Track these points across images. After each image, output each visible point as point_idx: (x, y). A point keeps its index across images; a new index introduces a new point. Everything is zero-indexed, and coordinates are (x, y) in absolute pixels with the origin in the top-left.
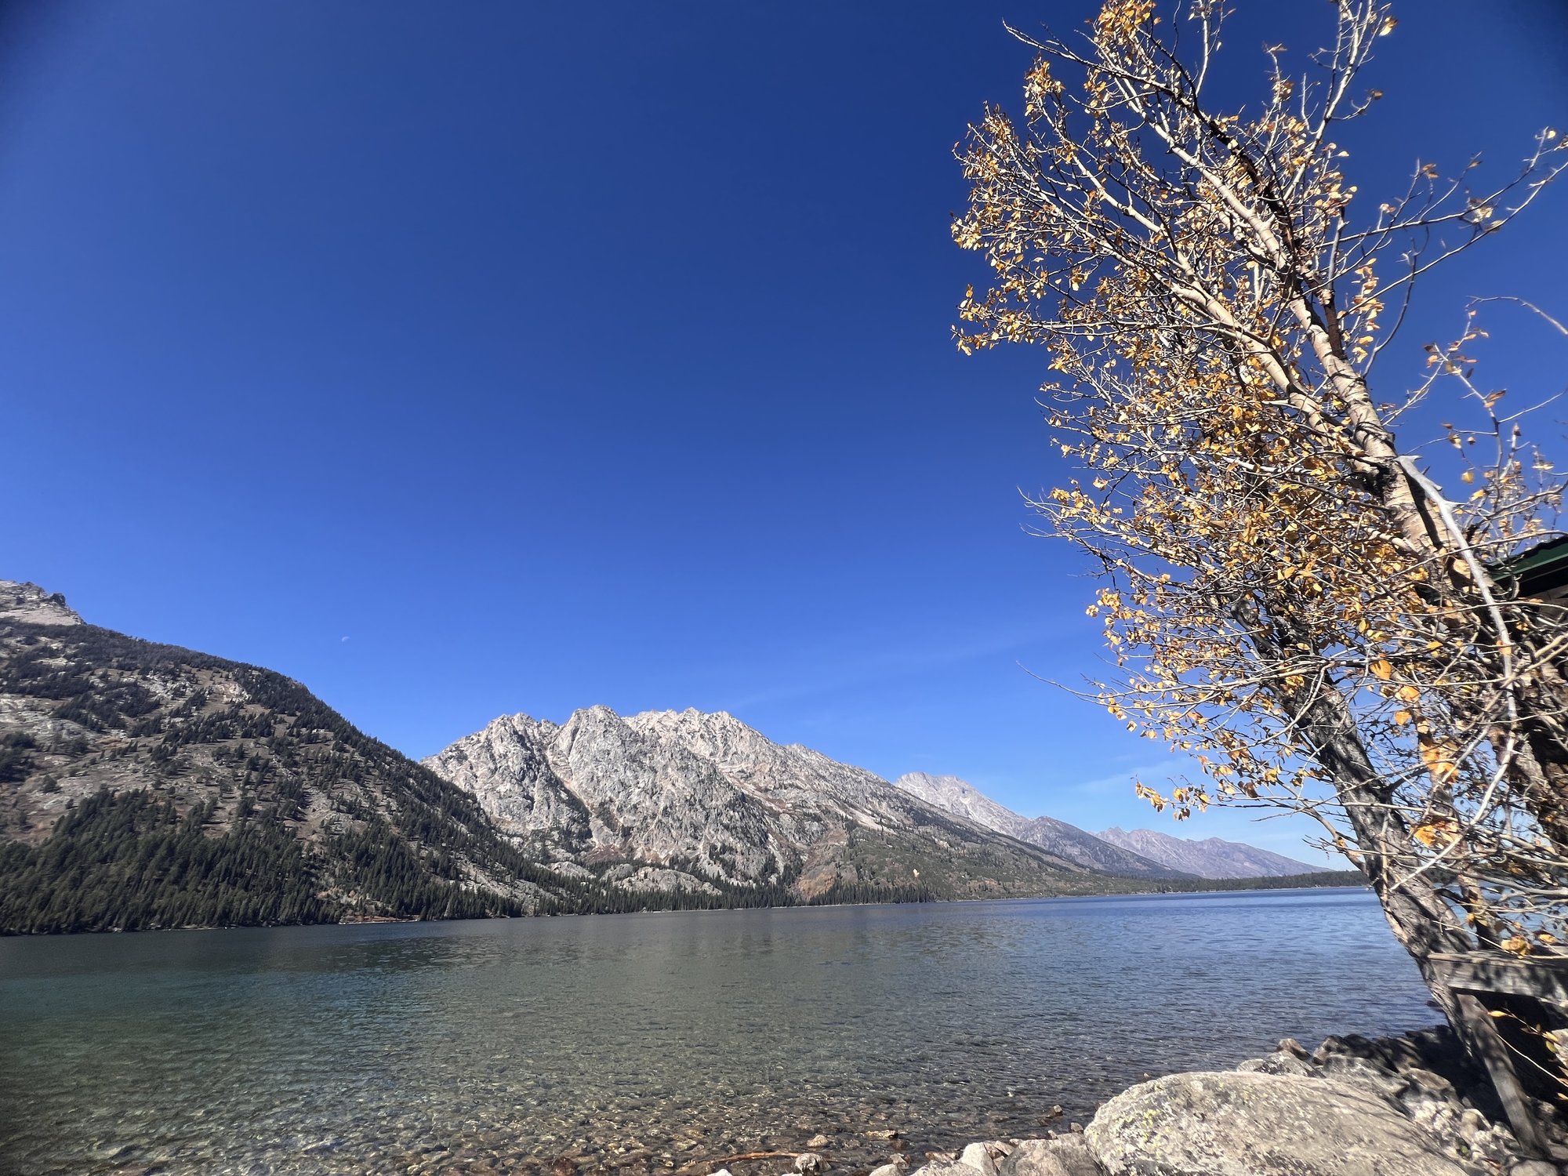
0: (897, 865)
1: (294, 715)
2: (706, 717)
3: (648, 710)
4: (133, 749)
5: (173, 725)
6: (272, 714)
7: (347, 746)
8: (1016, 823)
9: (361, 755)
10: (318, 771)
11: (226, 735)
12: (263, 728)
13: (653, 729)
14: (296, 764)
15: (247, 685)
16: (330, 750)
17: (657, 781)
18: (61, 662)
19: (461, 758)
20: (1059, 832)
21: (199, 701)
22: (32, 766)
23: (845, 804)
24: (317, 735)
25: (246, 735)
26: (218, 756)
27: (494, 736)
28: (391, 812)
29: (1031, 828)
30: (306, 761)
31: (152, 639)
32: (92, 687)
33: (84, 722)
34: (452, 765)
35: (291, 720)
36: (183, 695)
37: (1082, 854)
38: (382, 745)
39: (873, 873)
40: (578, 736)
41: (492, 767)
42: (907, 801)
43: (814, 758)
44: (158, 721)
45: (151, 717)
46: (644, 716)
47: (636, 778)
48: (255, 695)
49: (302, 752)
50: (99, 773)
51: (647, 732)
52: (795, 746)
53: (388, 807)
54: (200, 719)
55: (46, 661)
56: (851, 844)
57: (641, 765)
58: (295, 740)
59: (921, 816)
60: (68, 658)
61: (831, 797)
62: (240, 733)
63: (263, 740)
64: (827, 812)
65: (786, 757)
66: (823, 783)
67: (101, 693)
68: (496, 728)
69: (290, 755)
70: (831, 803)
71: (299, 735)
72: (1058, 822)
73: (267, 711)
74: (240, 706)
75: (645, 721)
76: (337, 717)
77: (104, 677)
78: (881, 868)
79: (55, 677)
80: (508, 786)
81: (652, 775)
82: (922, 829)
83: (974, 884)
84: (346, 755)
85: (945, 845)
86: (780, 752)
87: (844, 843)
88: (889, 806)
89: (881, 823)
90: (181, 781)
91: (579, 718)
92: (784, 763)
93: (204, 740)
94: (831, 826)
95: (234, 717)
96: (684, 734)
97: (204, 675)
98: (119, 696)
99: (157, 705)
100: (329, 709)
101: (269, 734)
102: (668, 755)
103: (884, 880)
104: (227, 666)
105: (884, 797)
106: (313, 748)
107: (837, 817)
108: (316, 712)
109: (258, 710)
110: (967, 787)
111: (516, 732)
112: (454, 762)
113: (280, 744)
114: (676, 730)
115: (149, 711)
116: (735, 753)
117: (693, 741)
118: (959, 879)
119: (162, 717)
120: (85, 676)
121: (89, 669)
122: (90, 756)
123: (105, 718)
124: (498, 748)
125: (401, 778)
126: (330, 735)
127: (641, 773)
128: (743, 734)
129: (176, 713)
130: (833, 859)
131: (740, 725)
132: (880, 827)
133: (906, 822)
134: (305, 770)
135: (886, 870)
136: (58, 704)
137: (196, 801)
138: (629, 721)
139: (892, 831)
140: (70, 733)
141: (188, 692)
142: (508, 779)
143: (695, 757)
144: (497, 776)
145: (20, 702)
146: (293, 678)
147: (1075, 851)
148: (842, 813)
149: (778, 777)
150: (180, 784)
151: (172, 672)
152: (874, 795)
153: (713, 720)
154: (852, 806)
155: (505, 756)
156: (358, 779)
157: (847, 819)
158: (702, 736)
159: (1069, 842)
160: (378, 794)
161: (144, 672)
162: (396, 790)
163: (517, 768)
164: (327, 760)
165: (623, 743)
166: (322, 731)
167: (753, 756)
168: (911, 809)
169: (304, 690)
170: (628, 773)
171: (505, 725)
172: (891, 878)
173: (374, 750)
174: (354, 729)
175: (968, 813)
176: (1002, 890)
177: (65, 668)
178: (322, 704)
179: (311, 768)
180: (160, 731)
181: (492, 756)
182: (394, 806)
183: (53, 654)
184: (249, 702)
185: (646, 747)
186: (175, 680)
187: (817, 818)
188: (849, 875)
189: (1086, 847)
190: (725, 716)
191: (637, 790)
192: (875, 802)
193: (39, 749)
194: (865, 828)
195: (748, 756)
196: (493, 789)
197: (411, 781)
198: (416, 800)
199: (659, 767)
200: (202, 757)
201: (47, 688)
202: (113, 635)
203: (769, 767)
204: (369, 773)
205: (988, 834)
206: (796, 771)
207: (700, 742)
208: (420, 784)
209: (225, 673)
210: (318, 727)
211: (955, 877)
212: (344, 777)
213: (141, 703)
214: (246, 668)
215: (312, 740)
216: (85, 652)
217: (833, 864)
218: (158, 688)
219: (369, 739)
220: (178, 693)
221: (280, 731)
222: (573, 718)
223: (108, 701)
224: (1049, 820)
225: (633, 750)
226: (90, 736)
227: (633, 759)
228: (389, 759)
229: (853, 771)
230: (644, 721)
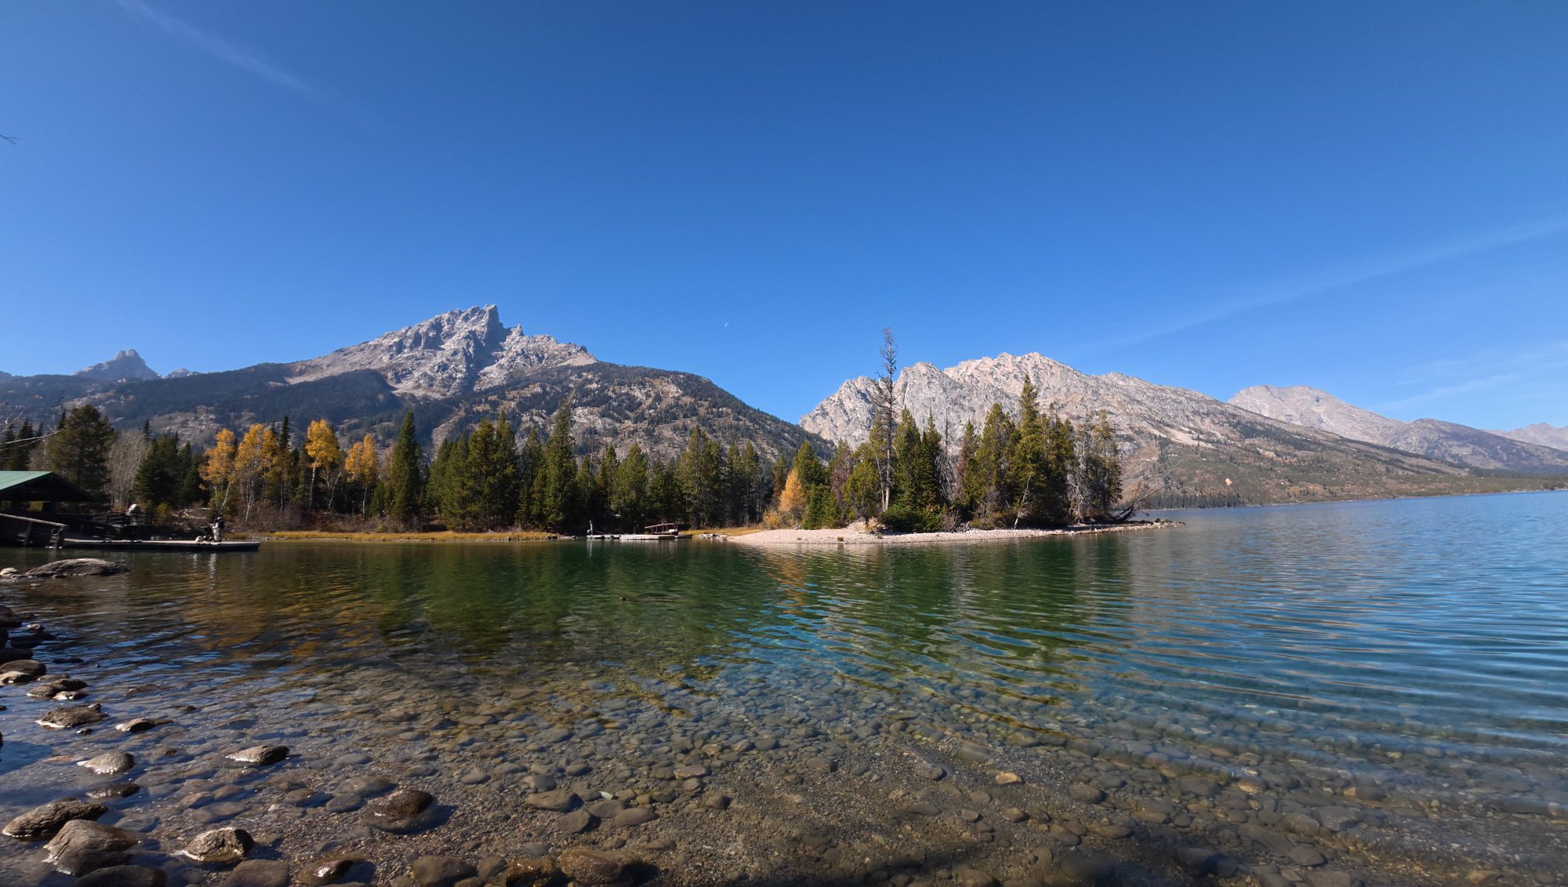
0: (1208, 476)
1: (707, 400)
2: (1019, 359)
3: (966, 360)
4: (636, 430)
5: (650, 415)
6: (696, 401)
7: (741, 417)
8: (1385, 427)
9: (750, 421)
10: (727, 434)
11: (676, 418)
12: (692, 411)
13: (972, 375)
14: (714, 431)
15: (679, 385)
16: (731, 420)
17: (976, 418)
18: (594, 386)
19: (825, 414)
20: (1444, 433)
21: (658, 398)
22: (600, 443)
23: (1160, 424)
24: (722, 412)
25: (685, 416)
26: (675, 430)
27: (843, 396)
28: (775, 456)
29: (1406, 431)
30: (720, 428)
31: (629, 364)
32: (611, 398)
33: (613, 418)
34: (819, 419)
35: (706, 404)
36: (650, 396)
37: (1474, 453)
38: (763, 413)
39: (1182, 484)
40: (908, 389)
41: (847, 419)
42: (1234, 416)
43: (1132, 384)
44: (643, 413)
45: (639, 411)
46: (963, 365)
47: (959, 417)
48: (684, 390)
49: (716, 423)
50: (626, 445)
51: (967, 378)
52: (1111, 375)
53: (773, 454)
54: (661, 409)
55: (589, 386)
56: (1162, 459)
57: (962, 406)
58: (711, 416)
59: (1249, 429)
60: (597, 383)
61: (1145, 419)
62: (682, 416)
63: (694, 418)
64: (1140, 432)
65: (1098, 386)
66: (1137, 407)
67: (615, 401)
68: (844, 391)
69: (710, 426)
70: (1144, 424)
71: (712, 413)
72: (1444, 423)
73: (693, 400)
74: (678, 399)
75: (964, 369)
76: (733, 398)
77: (614, 391)
78: (1190, 478)
79: (594, 395)
80: (860, 432)
81: (971, 414)
82: (1248, 441)
83: (1295, 489)
84: (741, 422)
85: (1272, 454)
86: (1092, 383)
87: (1155, 459)
88: (1213, 422)
89: (1198, 439)
90: (661, 446)
91: (907, 375)
92: (1095, 393)
93: (666, 422)
94: (1144, 445)
95: (677, 405)
96: (1000, 376)
97: (656, 382)
98: (623, 401)
99: (640, 404)
100: (728, 393)
101: (697, 414)
102: (984, 397)
103: (1192, 489)
104: (666, 374)
105: (1208, 414)
106: (721, 420)
107: (1151, 436)
108: (719, 397)
109: (688, 400)
110: (1322, 395)
111: (859, 392)
112: (819, 418)
113: (703, 420)
114: (992, 374)
115: (637, 408)
116: (1047, 388)
117: (1008, 382)
118: (1278, 485)
119: (644, 411)
120: (606, 392)
121: (607, 388)
122: (620, 436)
123: (620, 414)
124: (848, 405)
125: (779, 434)
126: (729, 411)
127: (962, 413)
128: (1053, 371)
129: (650, 408)
130: (1142, 473)
131: (1051, 363)
132: (1196, 443)
133: (1232, 435)
134: (720, 434)
135: (1196, 480)
136: (600, 409)
137: (670, 457)
138: (951, 372)
139: (1210, 446)
140: (609, 425)
141: (652, 393)
142: (859, 426)
143: (1007, 396)
144: (851, 425)
145: (586, 410)
146: (703, 376)
147: (1464, 451)
148: (1157, 433)
149: (1089, 405)
150: (660, 447)
151: (641, 383)
152: (1196, 413)
153: (1025, 361)
154: (1168, 425)
155: (854, 410)
156: (751, 437)
157: (1160, 437)
158: (1015, 377)
159: (1456, 443)
160: (764, 446)
161: (629, 386)
162: (775, 442)
163: (864, 418)
164: (731, 427)
165: (945, 390)
166: (724, 409)
167: (1064, 390)
168: (1239, 423)
169: (710, 383)
170: (952, 414)
171: (850, 387)
172: (1200, 487)
173: (758, 417)
174: (744, 405)
175: (1321, 421)
176: (1327, 494)
177: (598, 389)
178: (722, 390)
179: (723, 433)
180: (646, 419)
181: (845, 411)
182: (776, 452)
183: (590, 382)
184: (683, 395)
185: (964, 392)
186: (644, 388)
187: (1129, 439)
188: (1157, 485)
189: (1480, 446)
190: (1036, 356)
191: (961, 427)
192: (1197, 419)
193: (599, 434)
194: (1180, 444)
195: (1059, 390)
196: (850, 435)
197: (786, 435)
198: (791, 448)
199: (976, 407)
200: (667, 432)
201: (593, 401)
202: (611, 365)
203: (1080, 397)
204: (757, 433)
205: (1336, 441)
206: (1109, 398)
207: (1014, 381)
208: (792, 436)
209: (666, 379)
210: (722, 407)
211: (1273, 484)
212: (743, 436)
213: (634, 404)
214: (676, 374)
215: (720, 415)
216: (603, 378)
217: (1142, 477)
218: (638, 394)
219: (755, 410)
220: (648, 396)
221: (702, 411)
222: (902, 375)
223: (619, 405)
224: (1430, 421)
225: (954, 395)
226: (617, 425)
227: (955, 403)
228: (769, 422)
229: (1175, 392)
230: (961, 371)
